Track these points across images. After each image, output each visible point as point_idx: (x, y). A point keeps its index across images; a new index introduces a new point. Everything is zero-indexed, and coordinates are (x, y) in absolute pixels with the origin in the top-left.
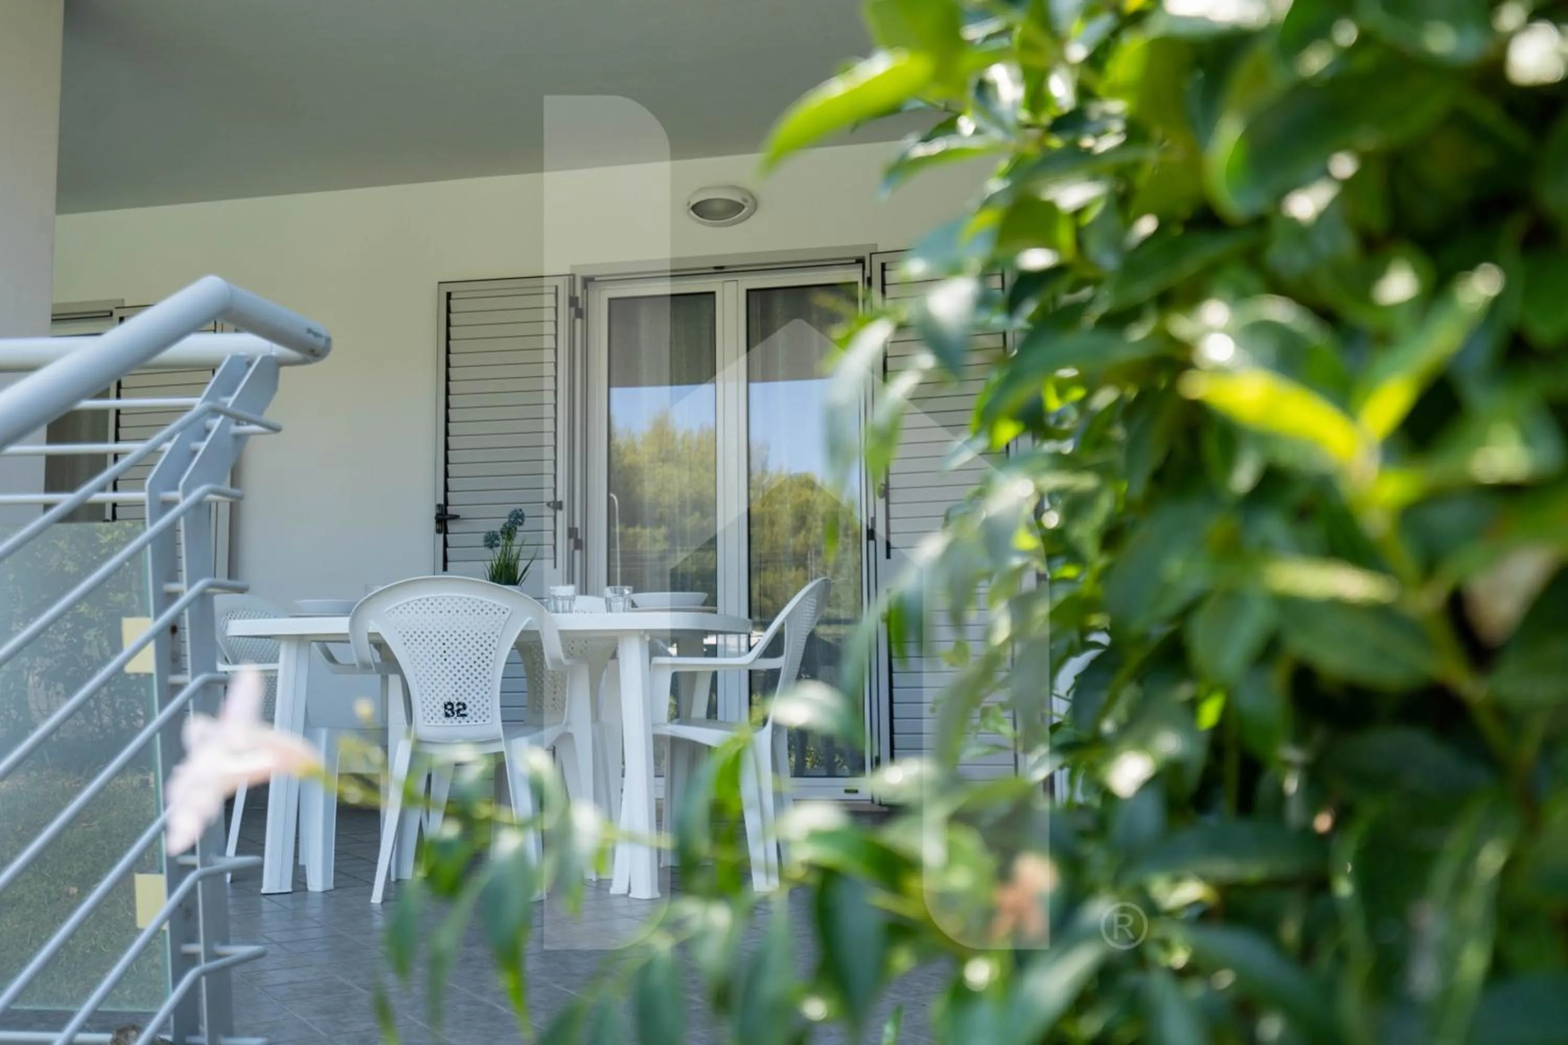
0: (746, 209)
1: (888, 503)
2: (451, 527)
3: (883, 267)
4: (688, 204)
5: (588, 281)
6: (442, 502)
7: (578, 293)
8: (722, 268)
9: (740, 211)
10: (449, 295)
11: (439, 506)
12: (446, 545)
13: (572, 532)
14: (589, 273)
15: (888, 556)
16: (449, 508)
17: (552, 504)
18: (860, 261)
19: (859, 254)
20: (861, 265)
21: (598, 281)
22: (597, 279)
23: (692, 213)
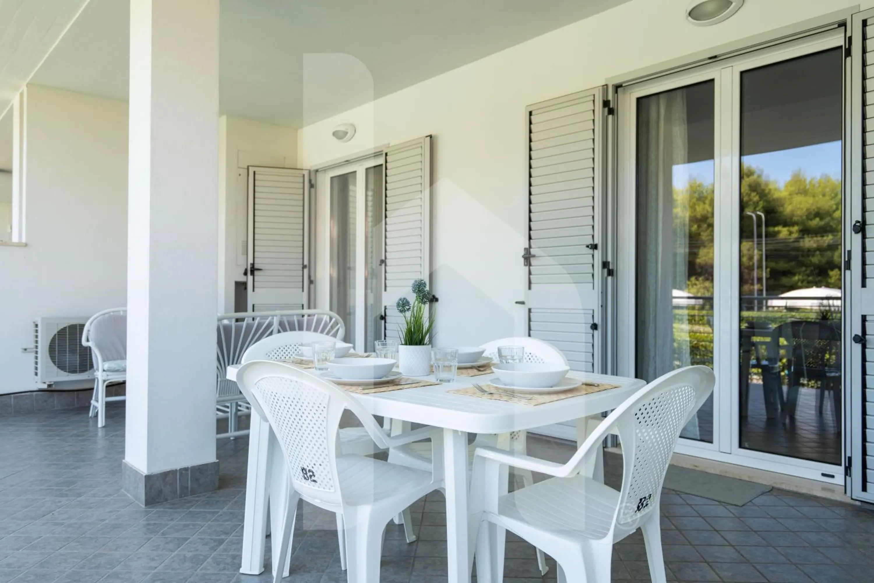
0: (734, 4)
1: (864, 237)
2: (533, 261)
3: (865, 23)
4: (686, 11)
5: (617, 87)
6: (527, 246)
7: (610, 98)
8: (715, 57)
9: (728, 8)
10: (531, 113)
11: (525, 249)
12: (530, 273)
13: (605, 265)
14: (617, 82)
15: (864, 285)
16: (531, 250)
17: (590, 246)
18: (843, 24)
19: (840, 18)
20: (843, 28)
21: (625, 86)
22: (624, 85)
23: (690, 18)
